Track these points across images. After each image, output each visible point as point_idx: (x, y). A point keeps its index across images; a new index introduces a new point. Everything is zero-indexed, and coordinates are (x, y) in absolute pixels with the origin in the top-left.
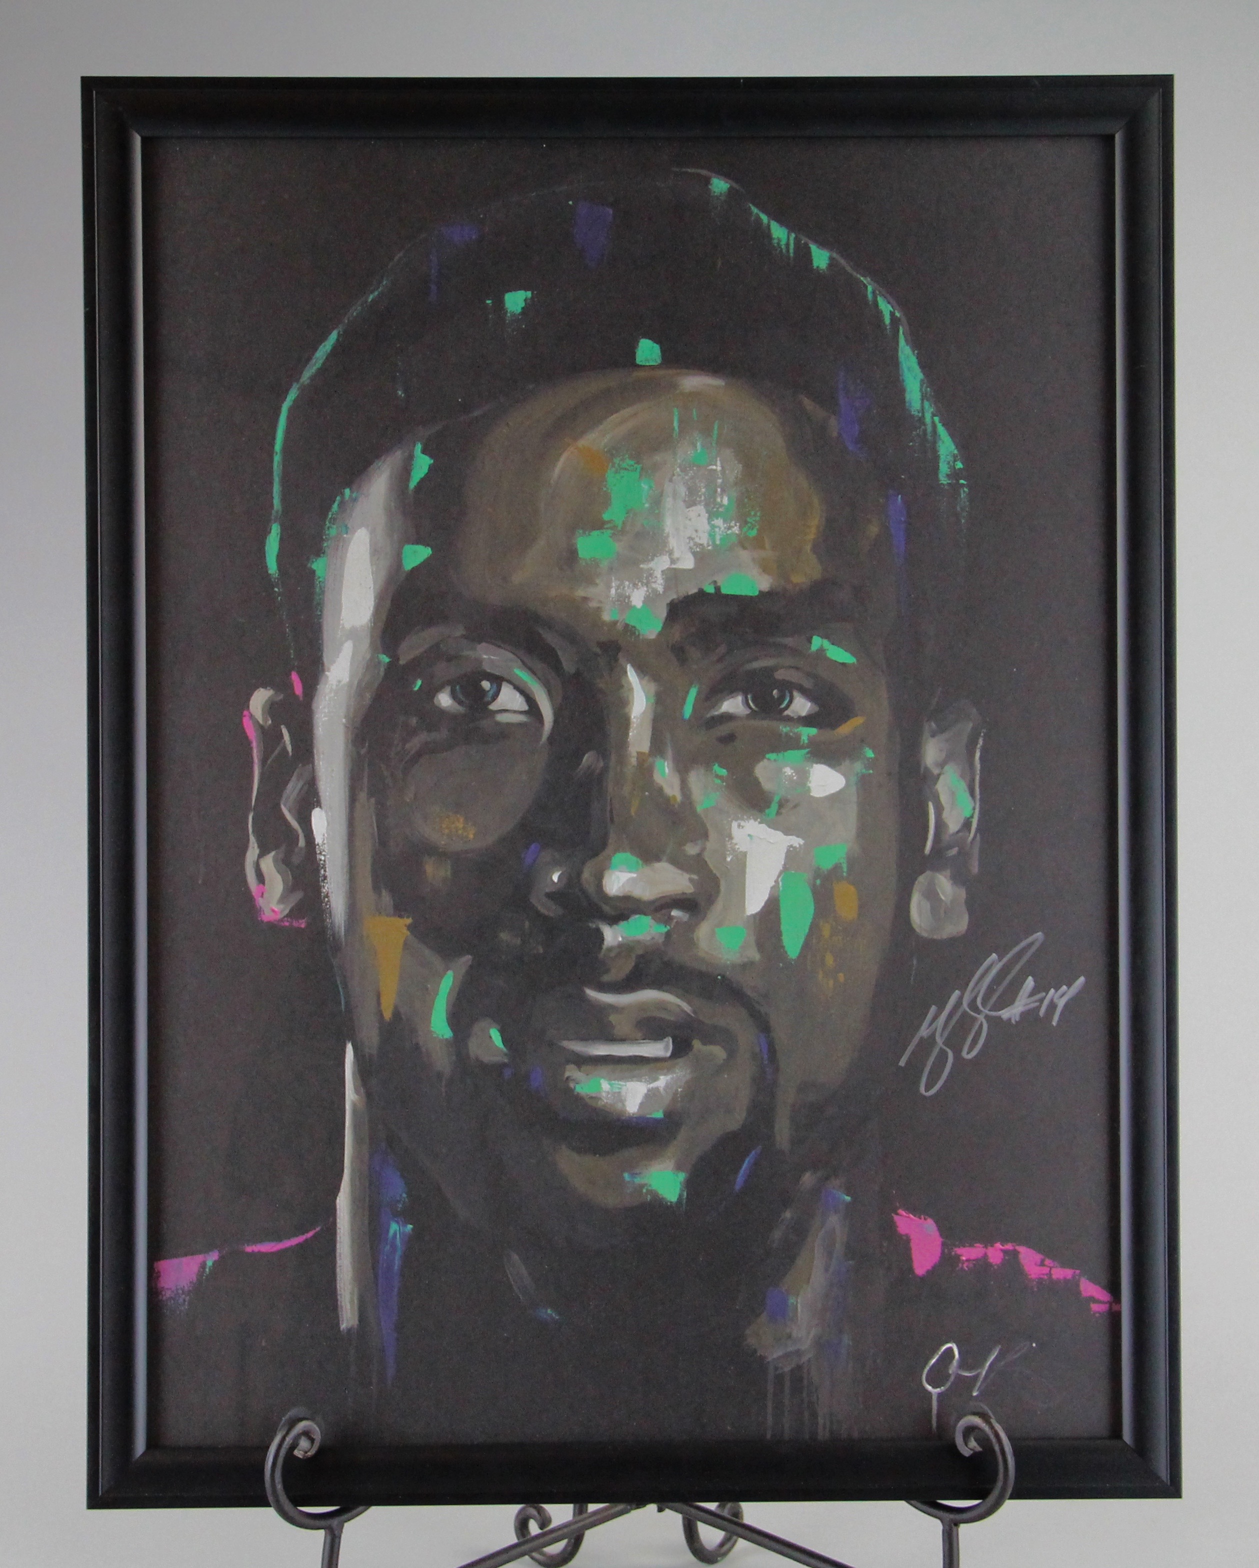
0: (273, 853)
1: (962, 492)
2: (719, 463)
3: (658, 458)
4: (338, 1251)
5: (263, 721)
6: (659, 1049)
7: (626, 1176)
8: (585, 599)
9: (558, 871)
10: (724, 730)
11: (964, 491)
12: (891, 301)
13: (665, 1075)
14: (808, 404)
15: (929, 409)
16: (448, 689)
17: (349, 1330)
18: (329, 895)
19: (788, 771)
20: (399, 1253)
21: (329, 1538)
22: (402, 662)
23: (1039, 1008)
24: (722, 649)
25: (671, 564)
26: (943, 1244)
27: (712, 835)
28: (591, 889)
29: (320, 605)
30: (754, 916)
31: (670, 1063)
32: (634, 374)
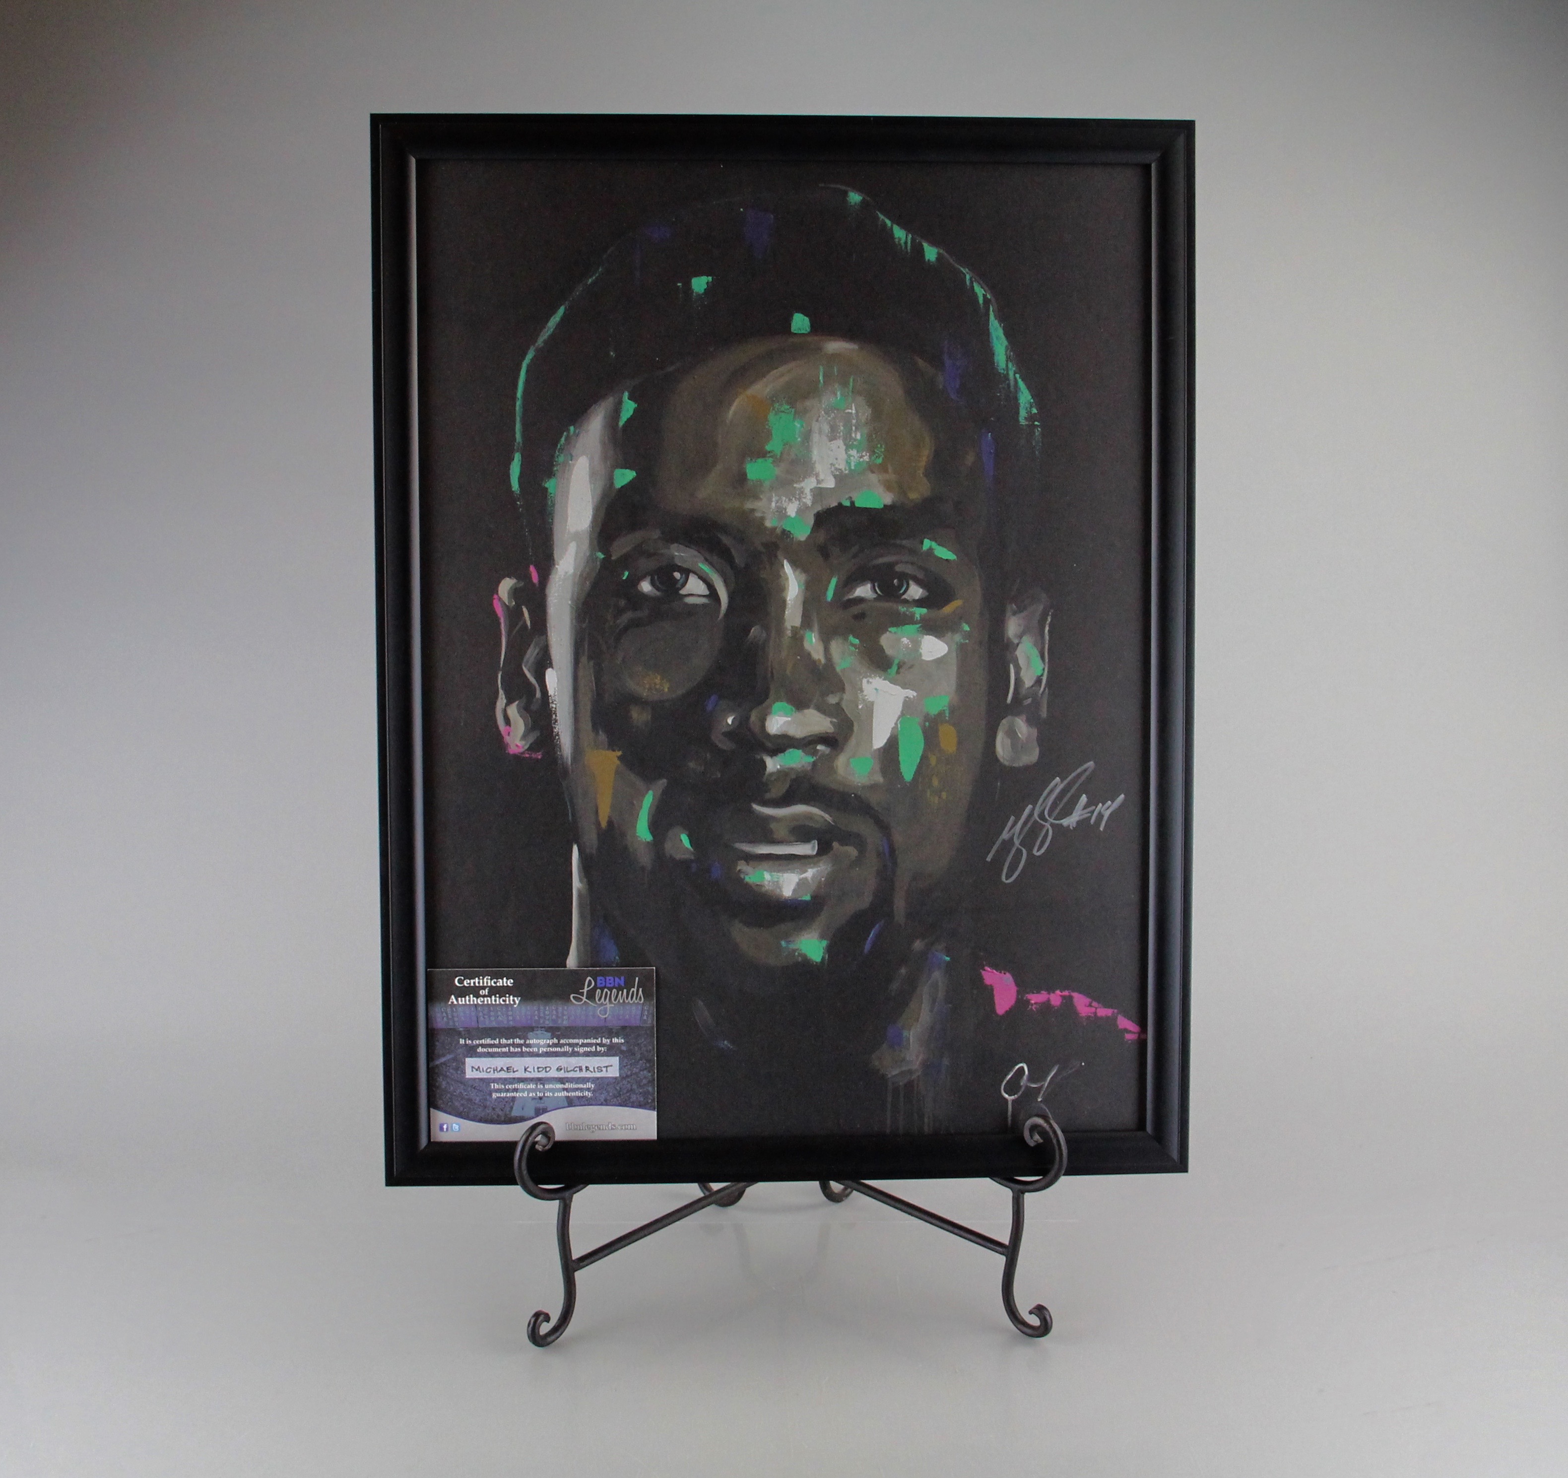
0: (517, 702)
1: (1036, 431)
2: (854, 408)
3: (808, 403)
5: (508, 603)
6: (808, 849)
7: (783, 943)
8: (753, 511)
9: (731, 716)
10: (856, 610)
11: (1038, 430)
12: (984, 285)
13: (811, 868)
14: (921, 362)
15: (1012, 369)
16: (649, 579)
18: (560, 733)
19: (905, 640)
21: (562, 1205)
22: (613, 558)
23: (1090, 818)
24: (855, 549)
25: (817, 484)
26: (1018, 992)
27: (848, 687)
28: (756, 730)
29: (551, 515)
30: (879, 749)
31: (816, 859)
32: (791, 340)
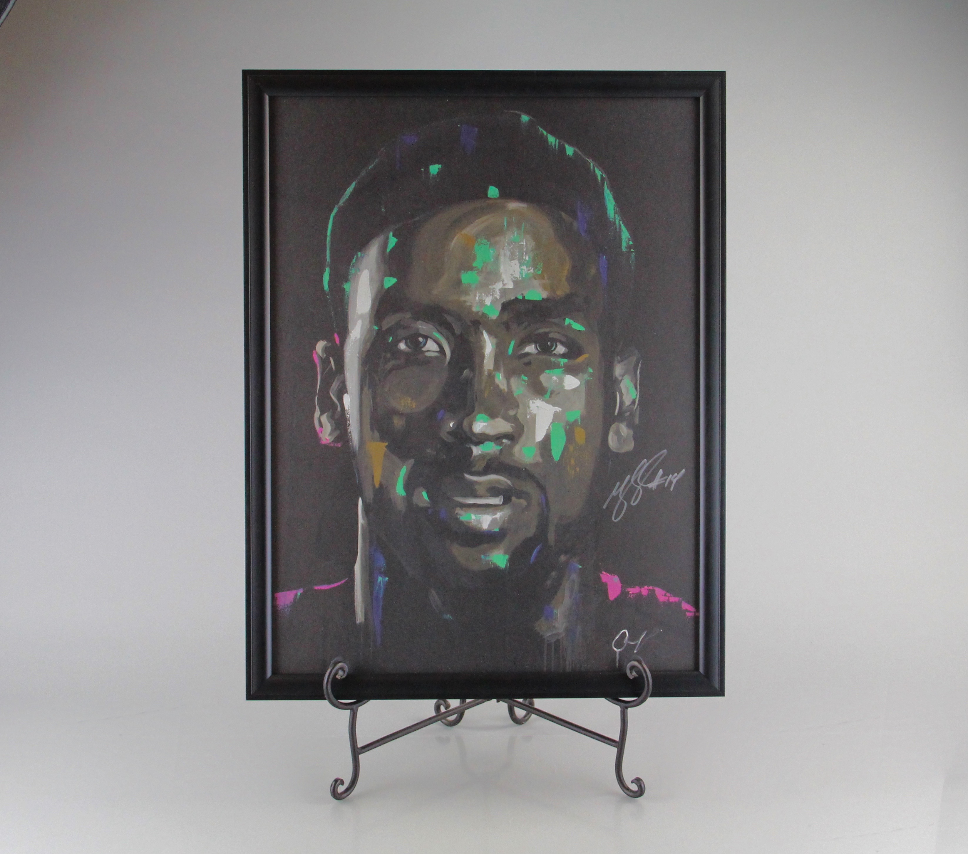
0: (326, 414)
1: (632, 255)
2: (524, 241)
3: (497, 239)
4: (355, 589)
5: (322, 355)
6: (497, 501)
7: (483, 557)
8: (465, 302)
9: (452, 422)
10: (526, 360)
12: (601, 170)
13: (500, 512)
14: (563, 214)
15: (618, 218)
16: (404, 341)
17: (361, 623)
18: (351, 432)
19: (555, 378)
20: (382, 590)
21: (352, 713)
22: (383, 329)
23: (664, 483)
24: (526, 324)
25: (503, 286)
26: (622, 587)
27: (521, 405)
28: (467, 430)
29: (347, 303)
30: (539, 442)
31: (502, 506)
32: (487, 202)
